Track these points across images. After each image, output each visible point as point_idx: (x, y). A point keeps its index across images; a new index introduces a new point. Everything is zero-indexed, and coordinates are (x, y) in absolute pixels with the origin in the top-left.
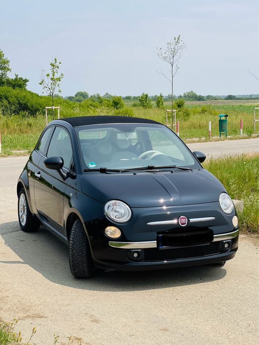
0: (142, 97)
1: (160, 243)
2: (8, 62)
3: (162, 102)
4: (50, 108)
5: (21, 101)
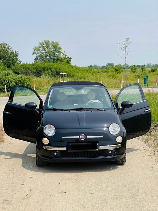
0: (132, 66)
1: (68, 149)
2: (61, 48)
3: (145, 69)
4: (62, 74)
5: (57, 70)
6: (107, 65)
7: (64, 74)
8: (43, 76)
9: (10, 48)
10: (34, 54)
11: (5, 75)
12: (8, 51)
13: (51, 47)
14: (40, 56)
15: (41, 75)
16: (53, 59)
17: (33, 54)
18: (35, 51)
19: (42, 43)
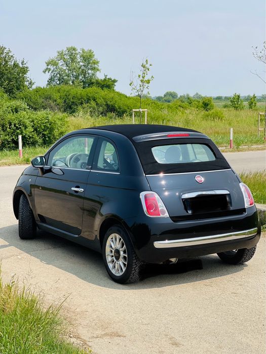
0: (234, 98)
2: (98, 62)
3: (255, 103)
4: (138, 110)
5: (109, 102)
6: (165, 96)
7: (141, 110)
8: (81, 113)
9: (12, 56)
10: (47, 72)
11: (12, 110)
12: (6, 62)
13: (79, 60)
14: (58, 75)
15: (74, 112)
16: (83, 81)
17: (44, 72)
18: (49, 67)
19: (62, 52)
